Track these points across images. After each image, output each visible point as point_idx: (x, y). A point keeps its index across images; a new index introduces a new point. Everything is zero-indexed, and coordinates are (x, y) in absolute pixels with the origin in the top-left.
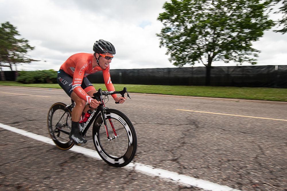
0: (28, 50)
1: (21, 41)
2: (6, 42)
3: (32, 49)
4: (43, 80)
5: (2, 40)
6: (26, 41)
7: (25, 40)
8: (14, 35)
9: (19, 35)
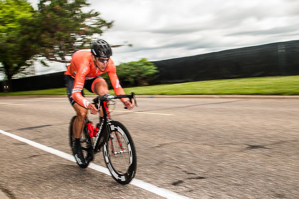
0: (103, 28)
1: (89, 16)
2: (71, 20)
3: (109, 27)
4: (133, 80)
5: (66, 19)
6: (96, 14)
7: (93, 13)
8: (81, 7)
9: (88, 4)
